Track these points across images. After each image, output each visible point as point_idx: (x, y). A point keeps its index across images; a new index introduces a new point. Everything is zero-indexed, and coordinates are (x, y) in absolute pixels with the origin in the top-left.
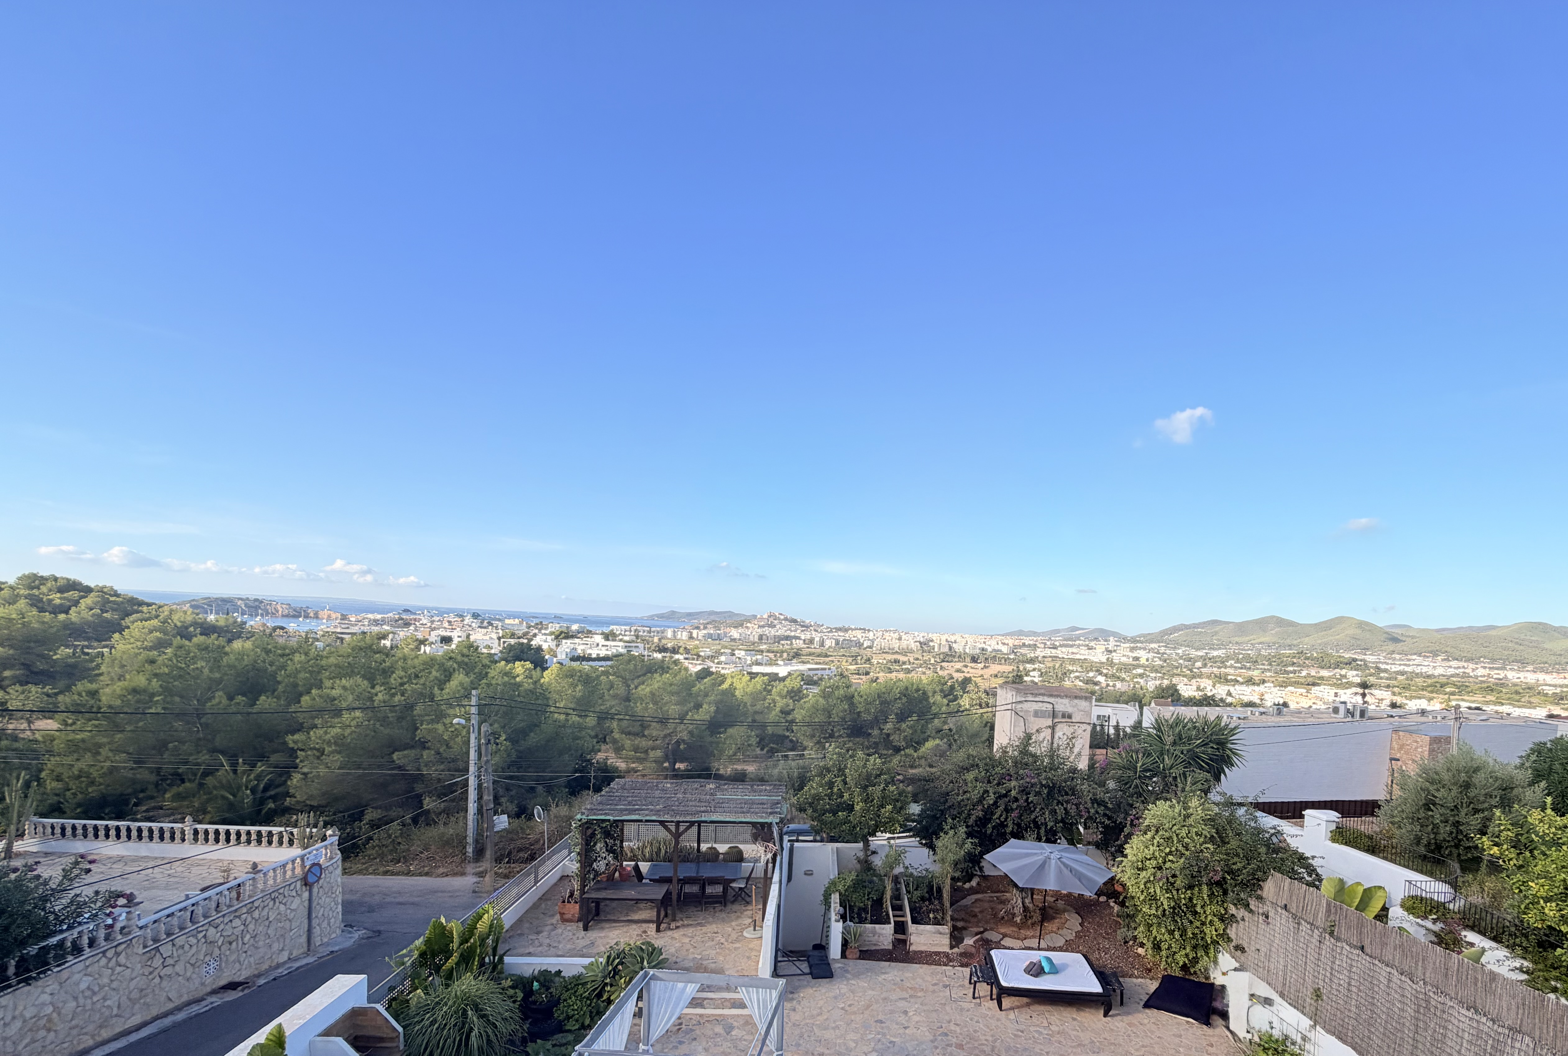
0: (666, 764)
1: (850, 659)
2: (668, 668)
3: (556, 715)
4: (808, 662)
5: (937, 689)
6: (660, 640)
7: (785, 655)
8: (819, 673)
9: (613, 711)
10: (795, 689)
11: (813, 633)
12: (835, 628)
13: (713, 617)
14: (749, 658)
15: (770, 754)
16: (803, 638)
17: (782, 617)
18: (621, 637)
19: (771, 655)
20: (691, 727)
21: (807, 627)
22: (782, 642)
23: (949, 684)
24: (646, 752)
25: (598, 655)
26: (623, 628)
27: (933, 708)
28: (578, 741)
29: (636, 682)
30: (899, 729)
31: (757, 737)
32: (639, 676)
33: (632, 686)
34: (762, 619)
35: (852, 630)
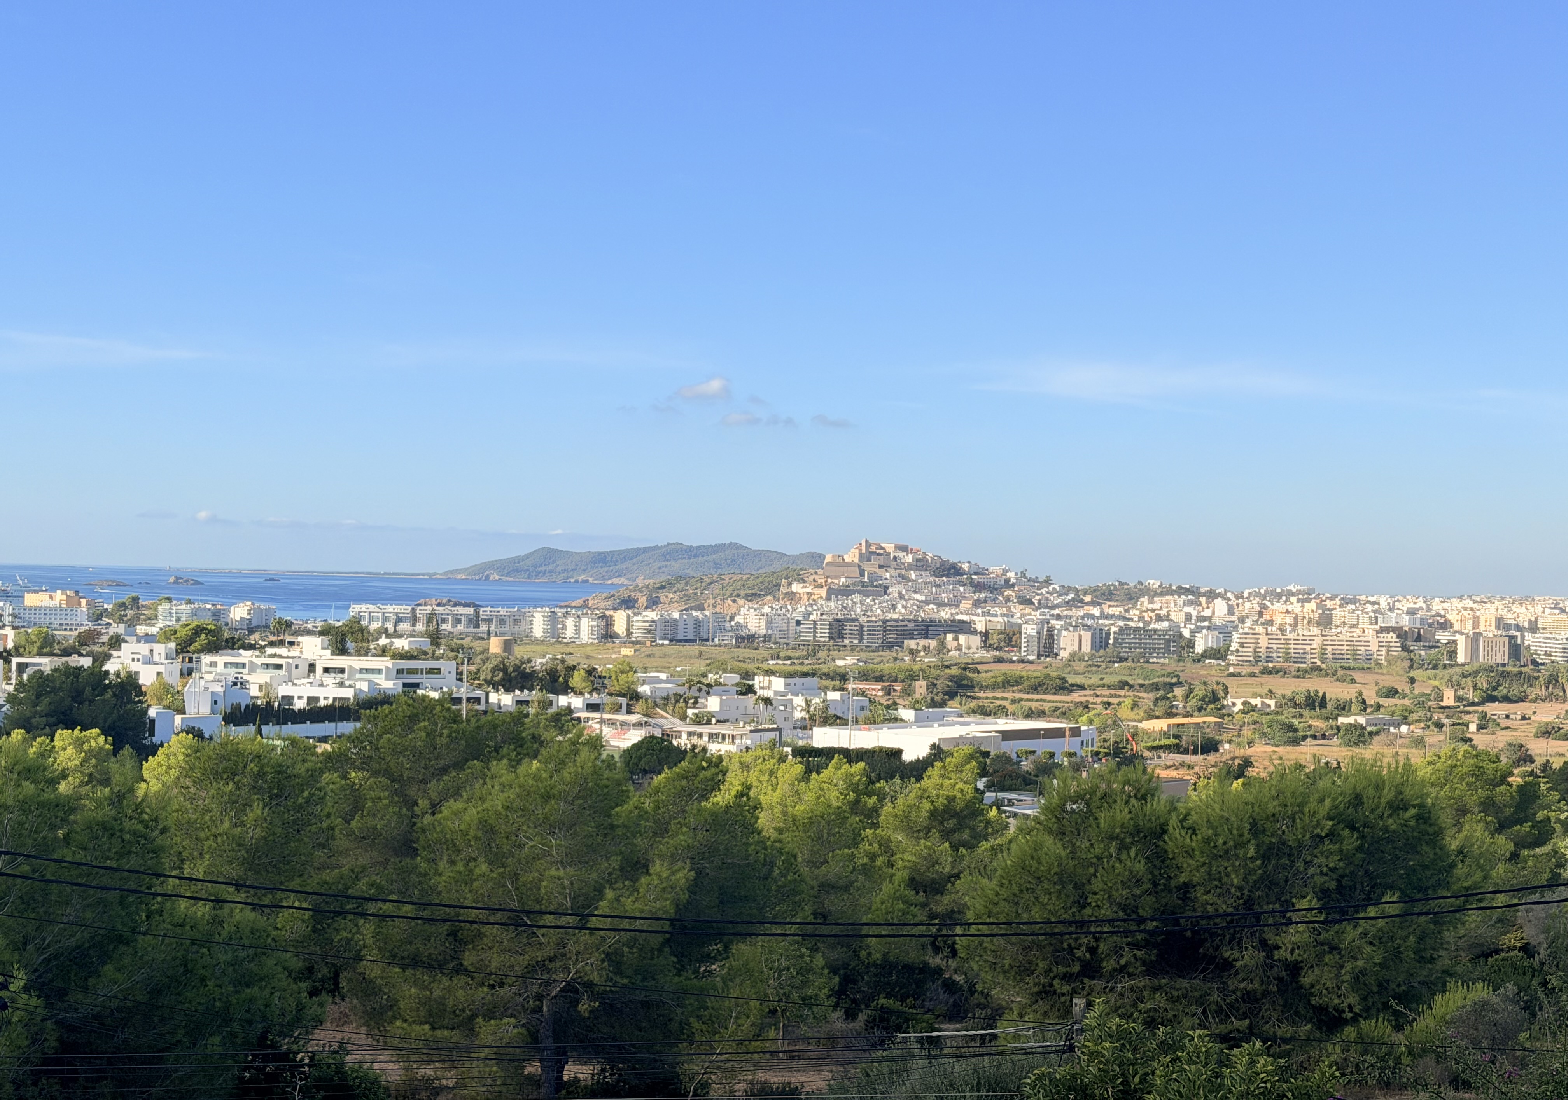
0: (533, 1068)
1: (1148, 698)
2: (535, 738)
3: (183, 904)
4: (1001, 712)
5: (1472, 800)
6: (507, 646)
7: (921, 687)
8: (1042, 746)
9: (362, 887)
10: (960, 805)
11: (1017, 610)
12: (1093, 591)
13: (677, 567)
14: (799, 701)
15: (879, 1033)
16: (980, 627)
17: (909, 559)
18: (383, 641)
19: (875, 689)
20: (613, 938)
21: (993, 589)
22: (911, 644)
23: (1516, 780)
24: (468, 1025)
25: (312, 700)
26: (391, 609)
27: (1461, 870)
28: (255, 991)
29: (434, 787)
30: (1333, 948)
31: (834, 971)
32: (444, 770)
33: (423, 803)
34: (840, 564)
35: (1152, 594)
